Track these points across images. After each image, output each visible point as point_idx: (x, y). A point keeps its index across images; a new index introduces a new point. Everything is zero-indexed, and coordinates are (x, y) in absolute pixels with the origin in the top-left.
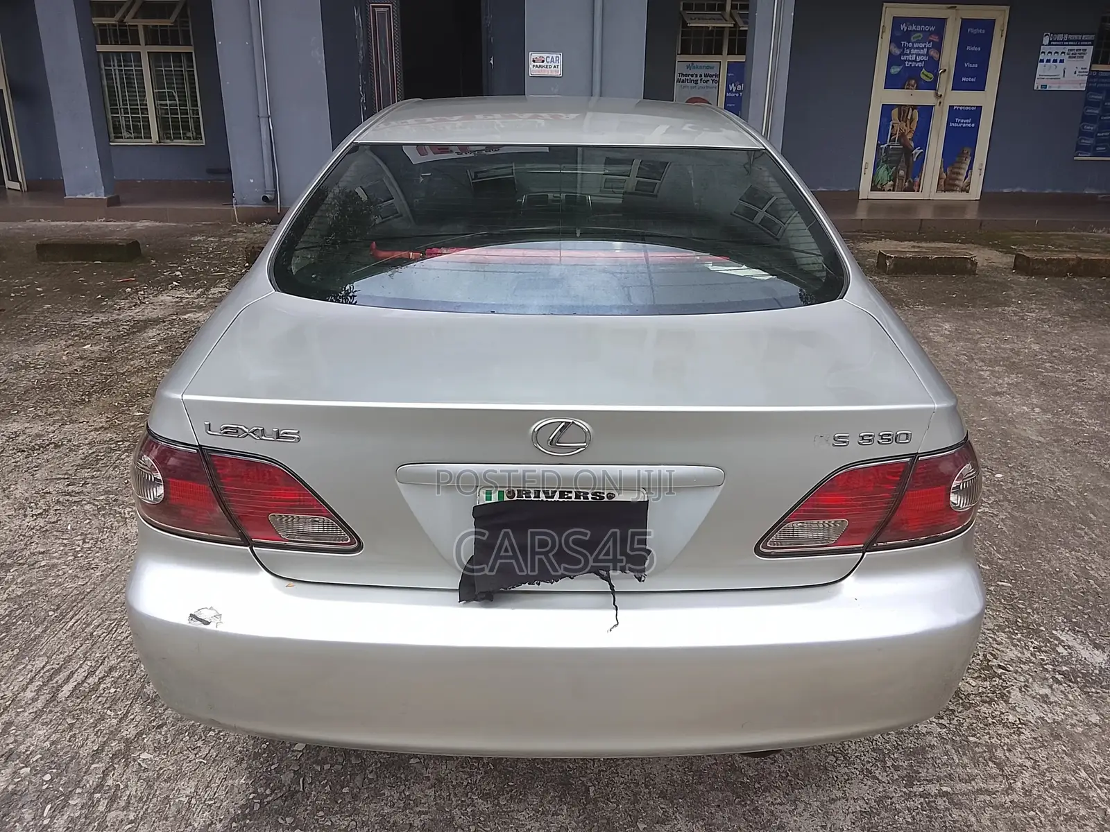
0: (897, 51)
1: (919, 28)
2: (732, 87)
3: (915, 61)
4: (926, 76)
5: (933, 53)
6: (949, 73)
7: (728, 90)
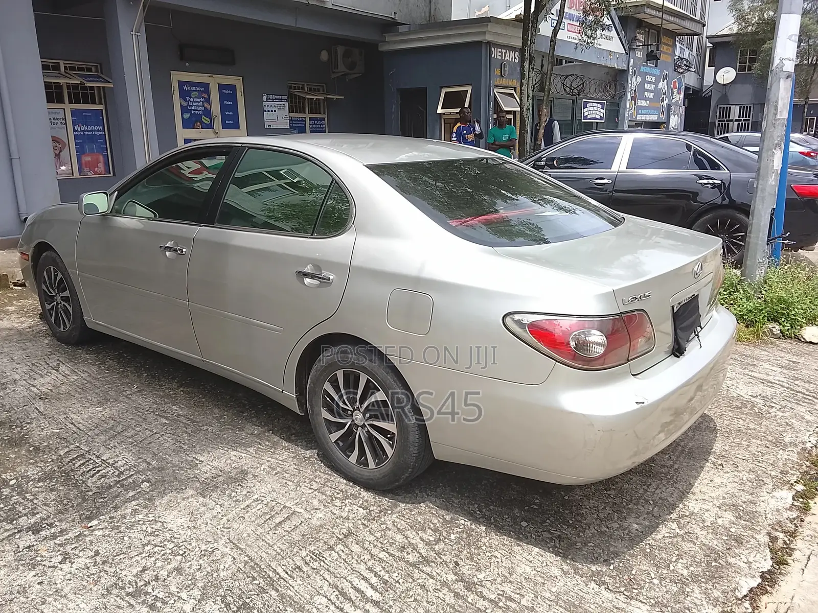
0: (185, 104)
1: (195, 89)
2: (77, 128)
3: (197, 110)
4: (206, 120)
5: (206, 105)
6: (218, 118)
7: (74, 130)
